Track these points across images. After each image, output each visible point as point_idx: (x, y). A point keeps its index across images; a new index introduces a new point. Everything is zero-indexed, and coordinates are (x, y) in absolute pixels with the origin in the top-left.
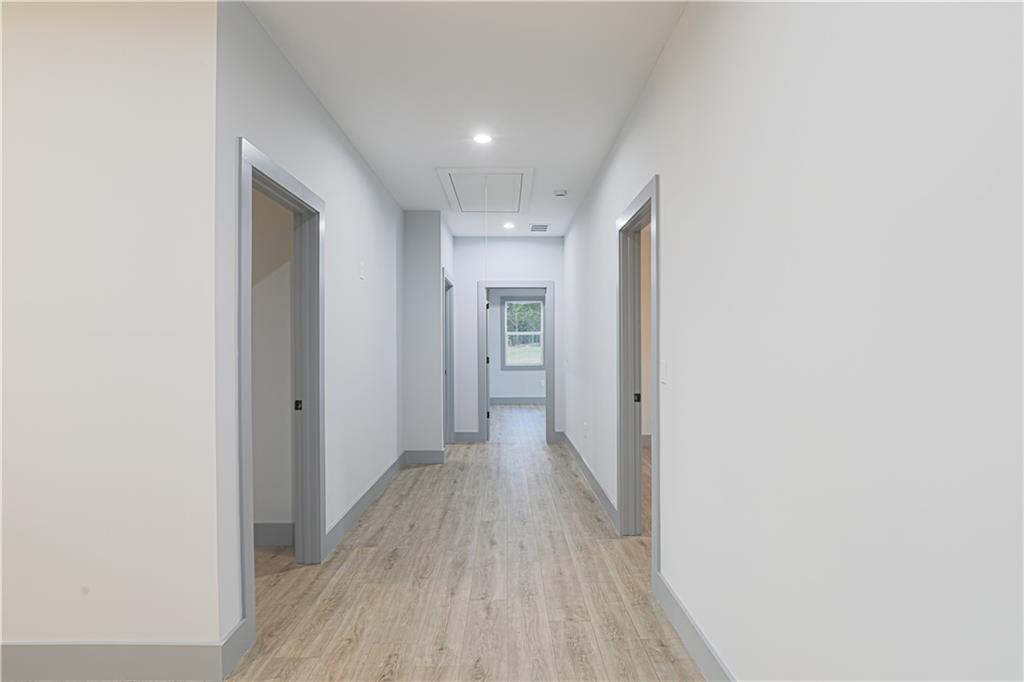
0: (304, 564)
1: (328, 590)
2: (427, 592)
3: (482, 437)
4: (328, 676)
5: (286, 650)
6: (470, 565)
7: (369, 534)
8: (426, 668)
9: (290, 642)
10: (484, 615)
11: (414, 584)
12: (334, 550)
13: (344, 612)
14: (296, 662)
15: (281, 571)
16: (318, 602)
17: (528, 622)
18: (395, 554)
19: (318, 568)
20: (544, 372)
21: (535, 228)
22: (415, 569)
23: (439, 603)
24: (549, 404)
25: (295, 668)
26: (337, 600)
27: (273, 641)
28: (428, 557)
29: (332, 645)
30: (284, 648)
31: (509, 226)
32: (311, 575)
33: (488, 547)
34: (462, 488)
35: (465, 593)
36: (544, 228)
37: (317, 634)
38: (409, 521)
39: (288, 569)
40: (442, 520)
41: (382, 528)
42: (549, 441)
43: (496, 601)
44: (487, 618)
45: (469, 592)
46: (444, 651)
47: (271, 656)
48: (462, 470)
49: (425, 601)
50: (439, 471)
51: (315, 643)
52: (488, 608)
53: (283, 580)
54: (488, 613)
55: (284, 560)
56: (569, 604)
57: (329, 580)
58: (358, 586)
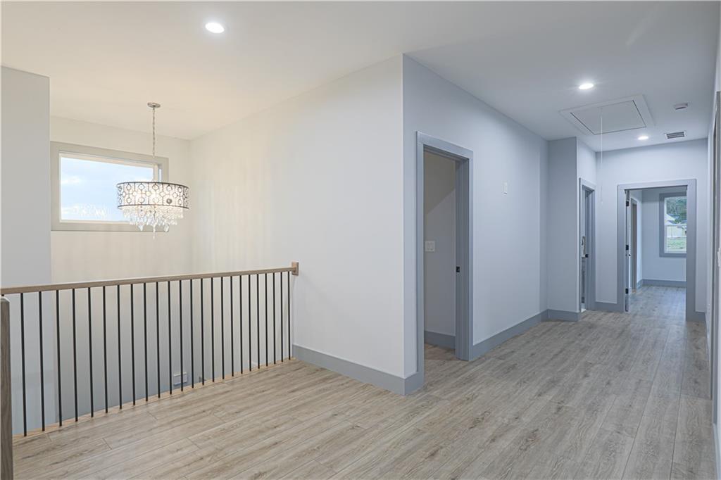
0: (459, 359)
1: (467, 374)
2: (524, 390)
3: (620, 307)
4: (450, 410)
5: (435, 393)
6: (561, 384)
7: (503, 353)
8: (503, 423)
9: (439, 391)
10: (554, 411)
11: (518, 383)
12: (479, 356)
13: (471, 386)
14: (438, 399)
15: (447, 360)
16: (460, 378)
17: (584, 424)
18: (514, 367)
19: (467, 363)
20: (685, 259)
21: (669, 136)
22: (522, 377)
23: (528, 397)
24: (689, 287)
25: (437, 402)
26: (470, 380)
27: (432, 388)
28: (534, 373)
29: (459, 398)
30: (436, 392)
31: (643, 138)
32: (461, 365)
33: (581, 377)
34: (583, 340)
35: (548, 397)
36: (682, 134)
37: (453, 391)
38: (533, 351)
39: (451, 360)
40: (556, 355)
41: (513, 352)
42: (688, 319)
43: (567, 407)
44: (555, 413)
45: (551, 397)
46: (518, 420)
47: (428, 393)
48: (590, 328)
49: (519, 393)
50: (571, 326)
51: (451, 394)
52: (559, 409)
53: (446, 364)
54: (558, 411)
55: (449, 355)
56: (623, 425)
57: (470, 369)
58: (484, 376)
